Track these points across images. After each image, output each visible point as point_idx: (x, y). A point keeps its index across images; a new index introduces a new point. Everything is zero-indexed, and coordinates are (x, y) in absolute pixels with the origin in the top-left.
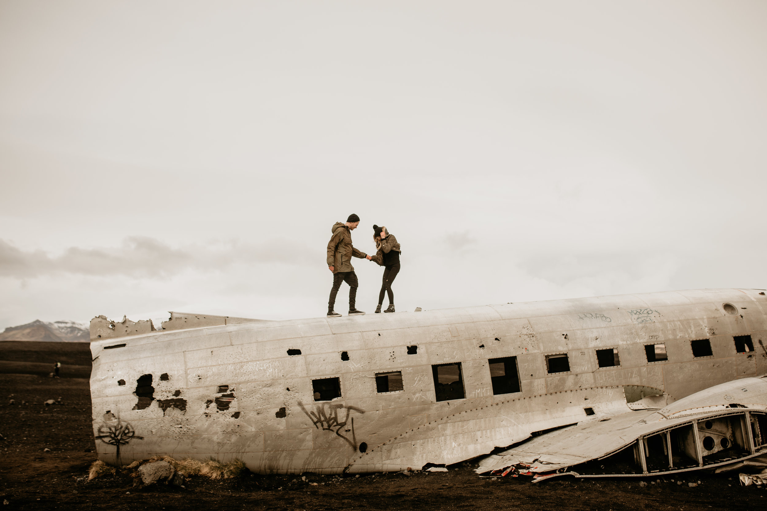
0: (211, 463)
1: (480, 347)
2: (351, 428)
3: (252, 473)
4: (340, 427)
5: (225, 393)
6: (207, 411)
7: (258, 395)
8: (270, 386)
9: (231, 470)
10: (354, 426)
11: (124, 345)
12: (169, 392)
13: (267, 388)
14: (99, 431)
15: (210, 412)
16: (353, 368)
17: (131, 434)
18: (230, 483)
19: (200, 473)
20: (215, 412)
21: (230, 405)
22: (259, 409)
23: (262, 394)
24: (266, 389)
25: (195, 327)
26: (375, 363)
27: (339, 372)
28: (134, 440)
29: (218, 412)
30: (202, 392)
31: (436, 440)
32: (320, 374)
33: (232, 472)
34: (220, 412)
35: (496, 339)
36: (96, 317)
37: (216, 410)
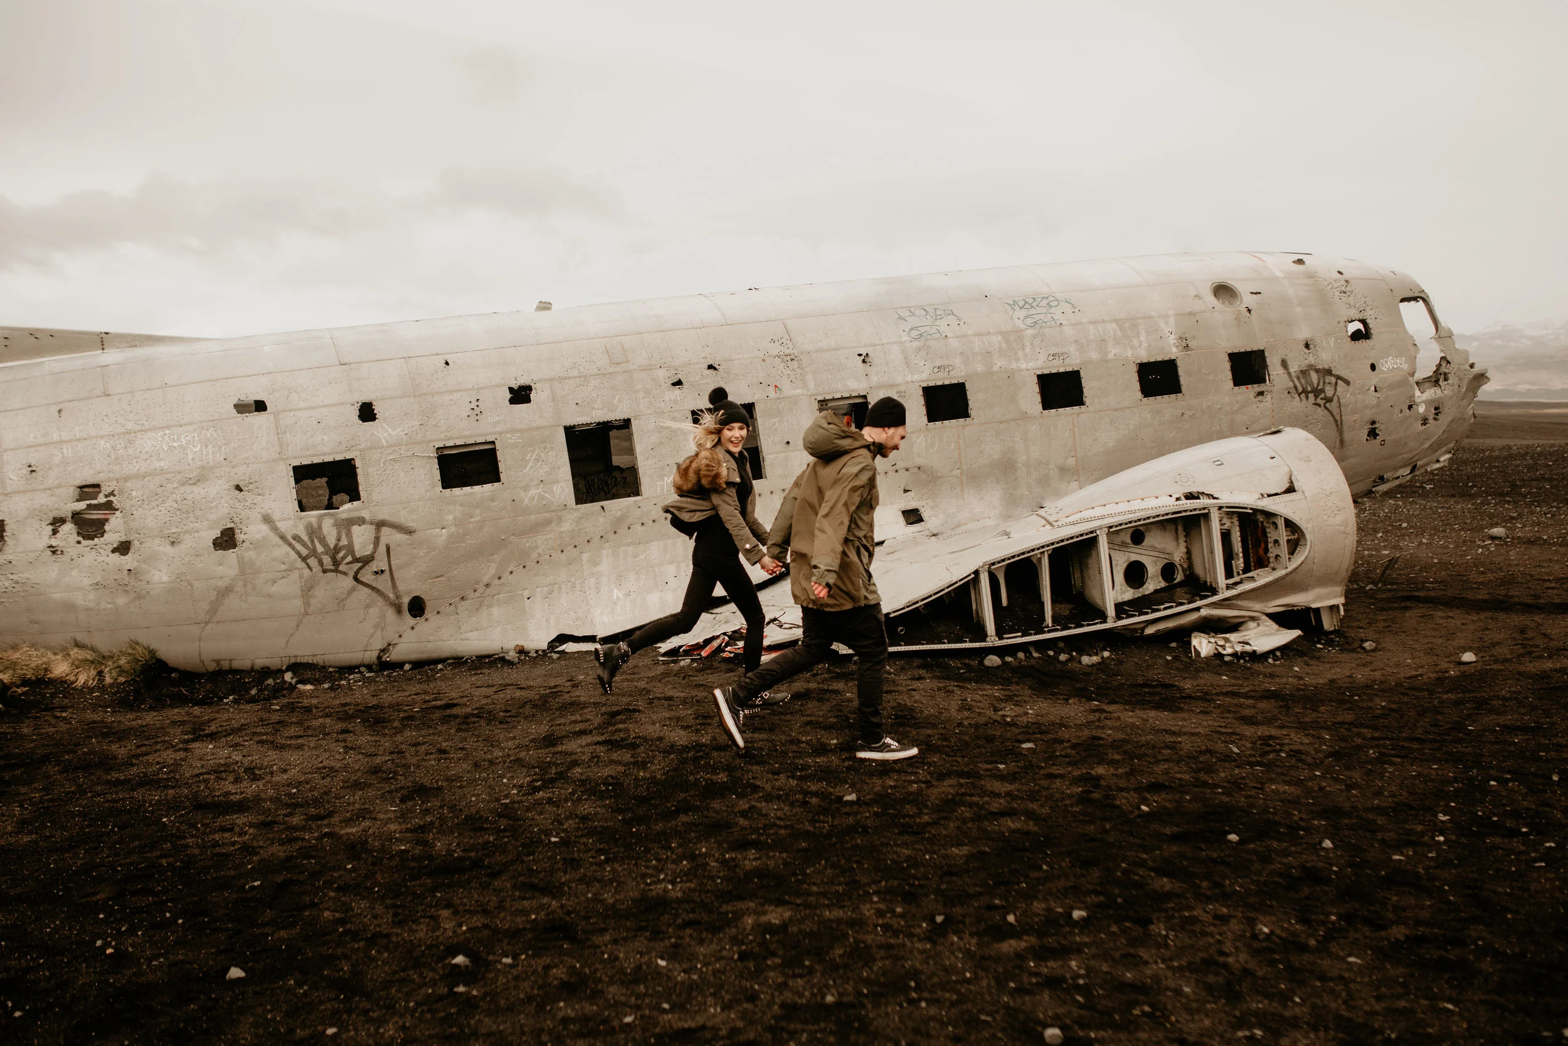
0: (75, 652)
1: (674, 384)
2: (385, 567)
3: (175, 670)
4: (360, 564)
5: (94, 502)
6: (54, 542)
7: (170, 504)
8: (198, 481)
9: (120, 667)
10: (393, 563)
13: (190, 487)
15: (62, 544)
16: (384, 438)
18: (117, 692)
19: (52, 676)
20: (73, 542)
21: (107, 527)
22: (174, 533)
23: (178, 499)
24: (188, 488)
25: (30, 358)
26: (436, 426)
27: (354, 448)
29: (79, 542)
30: (43, 500)
31: (578, 586)
32: (309, 452)
33: (121, 671)
34: (85, 542)
35: (711, 367)
37: (75, 537)
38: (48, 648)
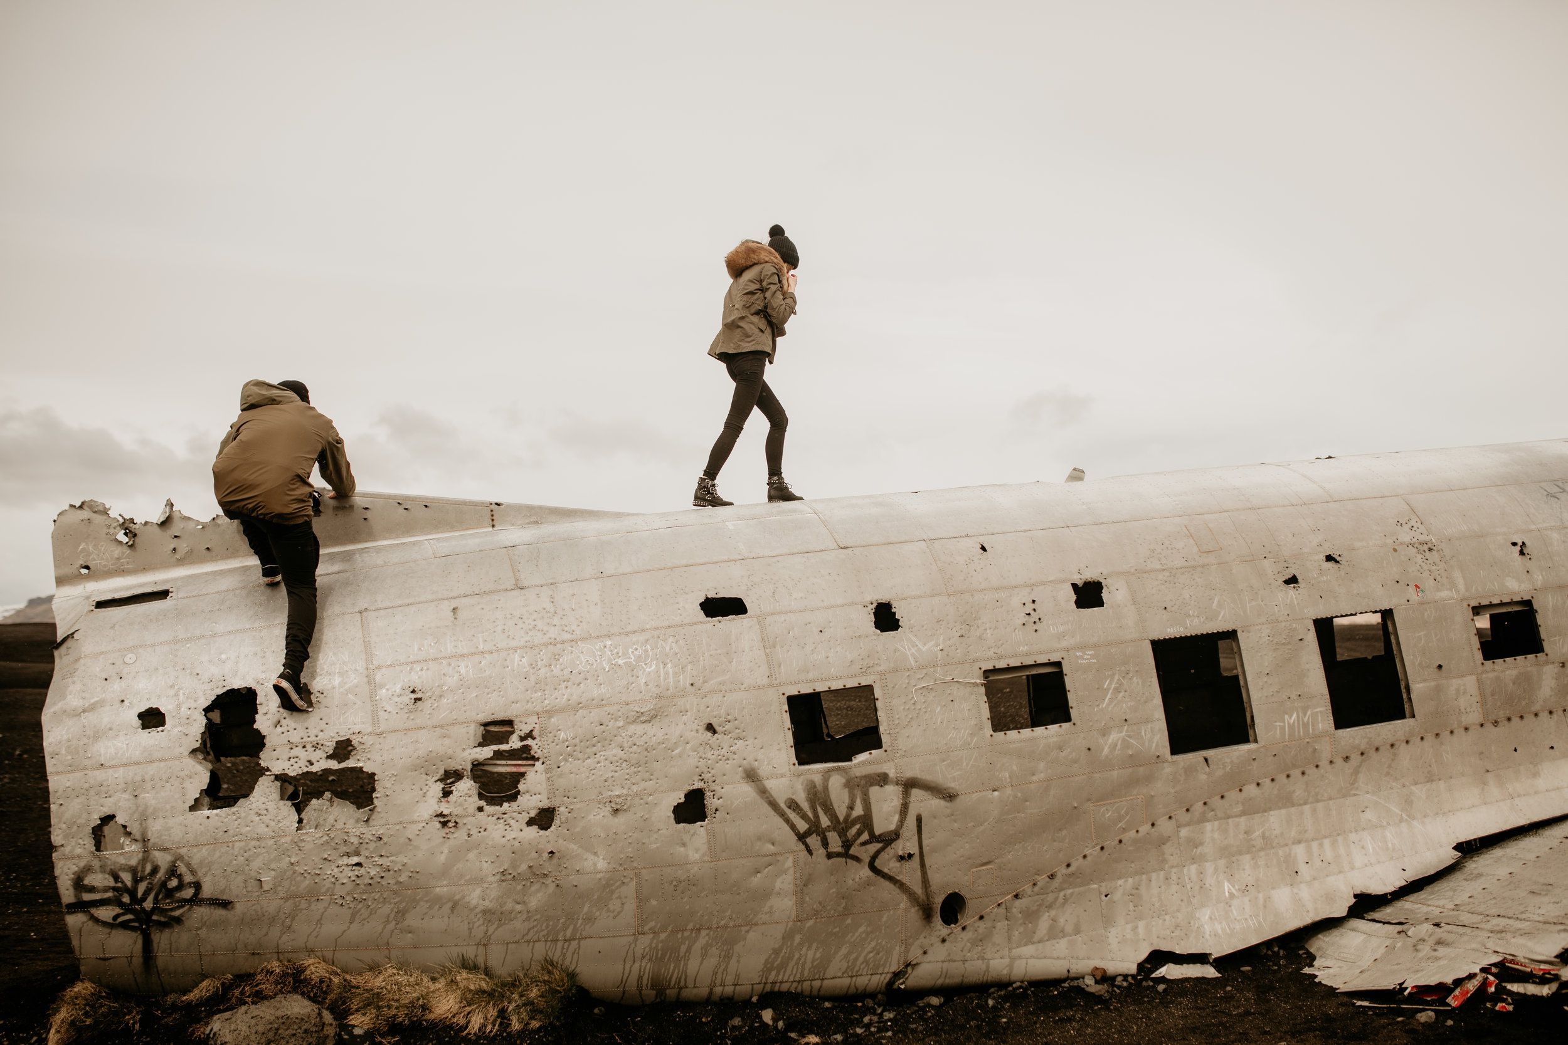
0: (462, 977)
1: (1287, 582)
2: (914, 850)
3: (600, 1001)
4: (879, 845)
5: (504, 747)
6: (445, 808)
7: (614, 751)
8: (652, 717)
9: (532, 1003)
10: (925, 842)
11: (163, 594)
12: (316, 747)
13: (644, 726)
14: (78, 884)
15: (458, 811)
16: (913, 654)
17: (188, 893)
19: (430, 1016)
20: (472, 809)
21: (521, 787)
22: (618, 796)
23: (625, 745)
24: (639, 729)
25: (397, 537)
26: (980, 638)
27: (871, 670)
28: (201, 913)
29: (480, 809)
30: (428, 743)
31: (1174, 877)
32: (811, 676)
33: (535, 1012)
34: (489, 809)
35: (1329, 558)
36: (71, 506)
37: (476, 802)
38: (425, 970)
